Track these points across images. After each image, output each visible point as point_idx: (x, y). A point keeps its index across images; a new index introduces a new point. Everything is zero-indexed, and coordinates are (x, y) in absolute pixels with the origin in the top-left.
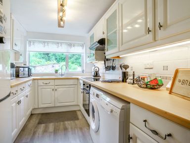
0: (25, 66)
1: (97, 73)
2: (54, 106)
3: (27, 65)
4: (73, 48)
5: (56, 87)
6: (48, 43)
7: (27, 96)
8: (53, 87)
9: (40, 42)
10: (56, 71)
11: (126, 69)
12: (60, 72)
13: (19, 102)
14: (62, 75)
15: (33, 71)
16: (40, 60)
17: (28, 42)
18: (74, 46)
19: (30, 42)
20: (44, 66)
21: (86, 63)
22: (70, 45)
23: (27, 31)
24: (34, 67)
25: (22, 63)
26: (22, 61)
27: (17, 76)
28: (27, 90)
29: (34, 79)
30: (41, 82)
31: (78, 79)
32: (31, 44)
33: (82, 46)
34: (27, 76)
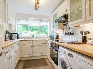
0: (15, 33)
1: (57, 37)
2: (32, 56)
3: (17, 32)
4: (42, 23)
5: (34, 45)
6: (28, 19)
7: (16, 52)
8: (32, 45)
9: (24, 19)
10: (33, 36)
11: (86, 35)
12: (35, 36)
13: (10, 58)
14: (36, 38)
15: (20, 36)
16: (23, 30)
17: (17, 19)
18: (43, 21)
19: (18, 19)
20: (25, 33)
21: (50, 31)
22: (41, 21)
23: (17, 13)
24: (21, 33)
25: (13, 31)
26: (14, 30)
27: (11, 38)
28: (16, 48)
29: (20, 41)
30: (24, 42)
31: (46, 40)
32: (19, 20)
33: (47, 21)
34: (17, 38)
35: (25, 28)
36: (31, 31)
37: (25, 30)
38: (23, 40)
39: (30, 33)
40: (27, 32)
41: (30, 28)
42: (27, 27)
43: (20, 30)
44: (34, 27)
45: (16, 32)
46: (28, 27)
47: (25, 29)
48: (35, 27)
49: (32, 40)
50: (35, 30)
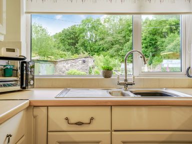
16: (63, 53)
34: (18, 88)
35: (68, 47)
36: (86, 54)
37: (70, 53)
38: (48, 105)
39: (84, 62)
40: (73, 57)
41: (83, 45)
42: (74, 44)
43: (54, 51)
44: (96, 41)
45: (13, 50)
46: (77, 43)
47: (68, 50)
48: (101, 42)
49: (111, 105)
50: (98, 52)
